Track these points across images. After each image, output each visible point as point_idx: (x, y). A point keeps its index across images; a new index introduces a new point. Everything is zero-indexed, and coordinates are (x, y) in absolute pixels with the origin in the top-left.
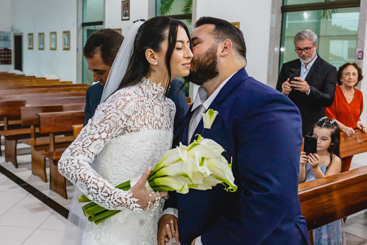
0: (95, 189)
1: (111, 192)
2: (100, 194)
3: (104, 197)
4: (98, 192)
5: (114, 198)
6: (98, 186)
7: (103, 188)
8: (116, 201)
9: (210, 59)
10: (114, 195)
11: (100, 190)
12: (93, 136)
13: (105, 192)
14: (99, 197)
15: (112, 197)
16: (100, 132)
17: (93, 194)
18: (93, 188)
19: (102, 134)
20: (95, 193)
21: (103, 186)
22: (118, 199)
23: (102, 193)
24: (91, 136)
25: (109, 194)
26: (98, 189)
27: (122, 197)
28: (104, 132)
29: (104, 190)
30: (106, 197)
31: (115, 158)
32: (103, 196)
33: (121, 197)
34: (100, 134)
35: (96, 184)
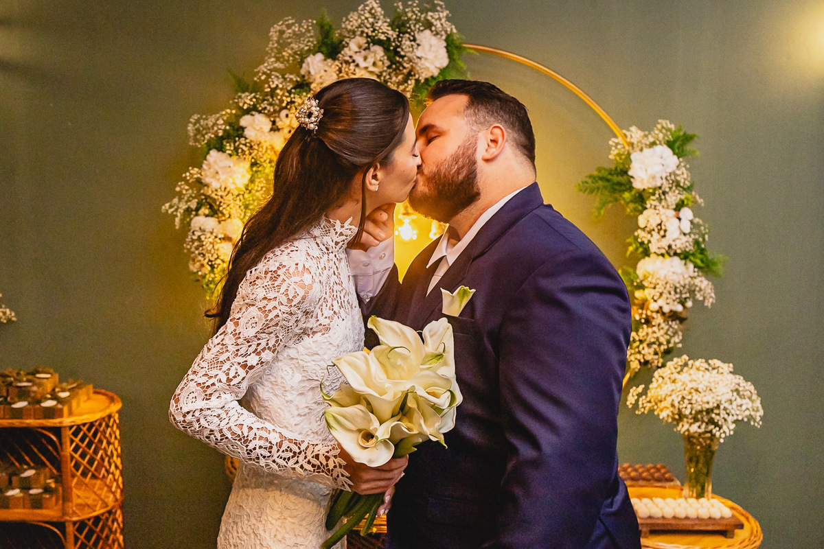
0: (266, 448)
1: (299, 448)
2: (276, 456)
3: (285, 459)
4: (270, 452)
5: (306, 457)
6: (270, 443)
7: (280, 445)
8: (309, 462)
9: (462, 168)
10: (305, 453)
11: (275, 449)
12: (244, 359)
13: (287, 451)
14: (274, 461)
15: (302, 456)
16: (258, 351)
17: (261, 458)
18: (260, 447)
19: (263, 355)
20: (264, 457)
21: (279, 440)
22: (313, 457)
23: (280, 453)
24: (241, 360)
25: (295, 453)
26: (271, 447)
27: (321, 453)
28: (267, 351)
29: (284, 447)
30: (289, 459)
31: (292, 387)
32: (281, 458)
33: (318, 453)
34: (259, 354)
35: (267, 439)
